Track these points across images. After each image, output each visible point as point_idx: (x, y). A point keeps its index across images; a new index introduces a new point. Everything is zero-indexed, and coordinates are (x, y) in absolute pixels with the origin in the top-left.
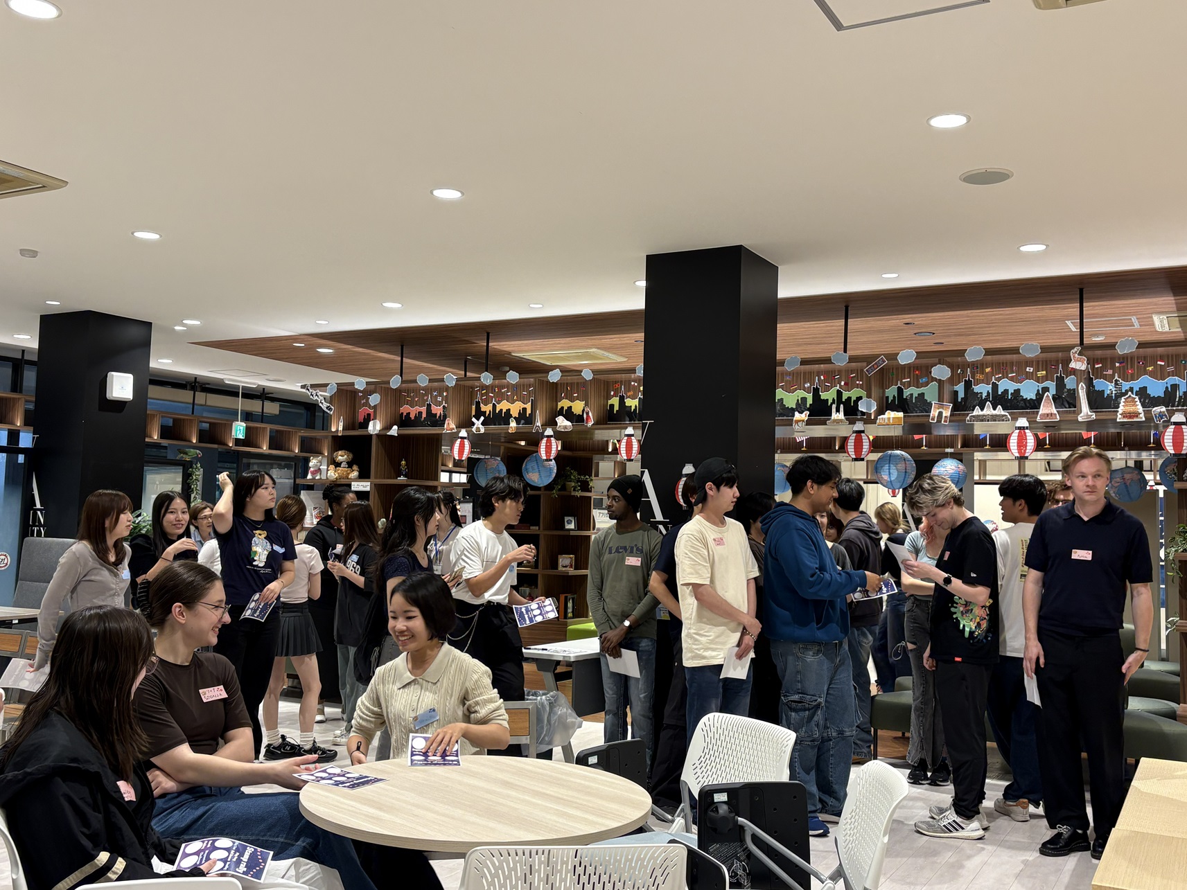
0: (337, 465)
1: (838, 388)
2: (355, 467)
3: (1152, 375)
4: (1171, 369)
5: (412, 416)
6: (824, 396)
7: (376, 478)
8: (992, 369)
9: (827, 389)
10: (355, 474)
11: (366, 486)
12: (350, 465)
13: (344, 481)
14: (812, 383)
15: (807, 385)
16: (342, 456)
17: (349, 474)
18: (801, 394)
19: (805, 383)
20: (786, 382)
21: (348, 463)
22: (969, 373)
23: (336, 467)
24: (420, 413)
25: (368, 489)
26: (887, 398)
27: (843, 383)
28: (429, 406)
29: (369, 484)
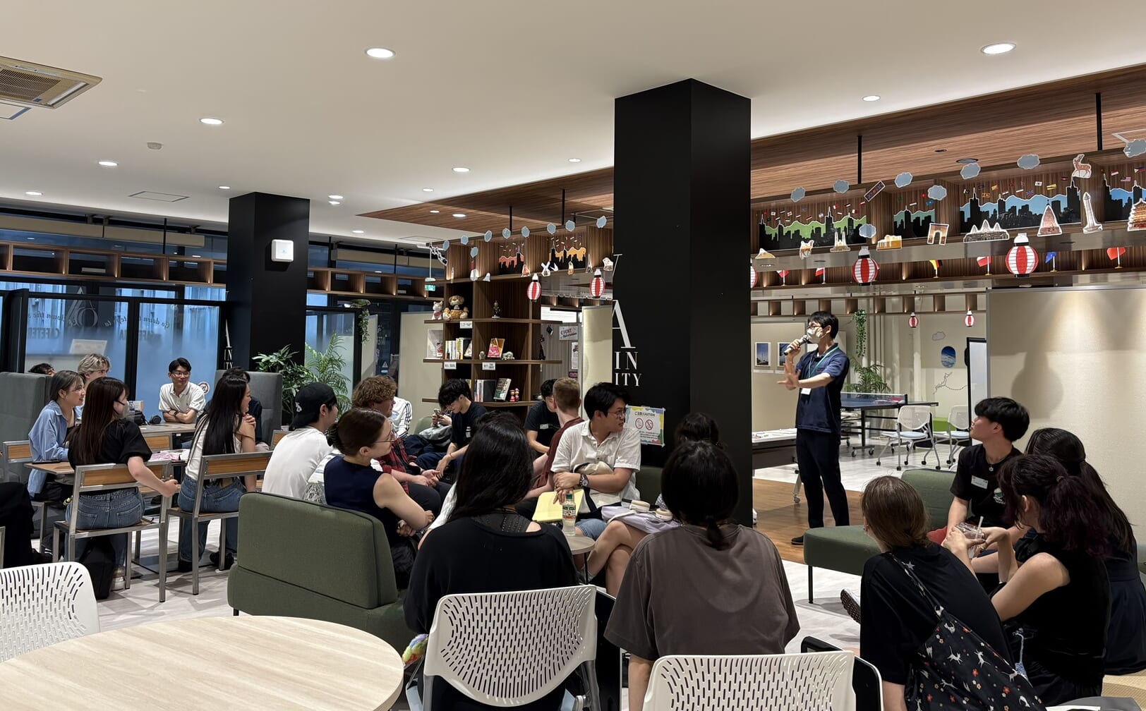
0: (451, 308)
1: (849, 216)
2: (465, 309)
5: (507, 265)
6: (836, 224)
7: (476, 317)
8: (999, 186)
9: (839, 218)
10: (464, 315)
12: (461, 307)
13: (455, 321)
14: (825, 214)
15: (821, 215)
16: (454, 300)
17: (460, 315)
18: (815, 224)
19: (819, 214)
20: (802, 213)
21: (460, 306)
22: (974, 192)
23: (450, 309)
24: (513, 262)
25: (471, 327)
26: (896, 222)
27: (853, 211)
28: (519, 255)
29: (471, 322)
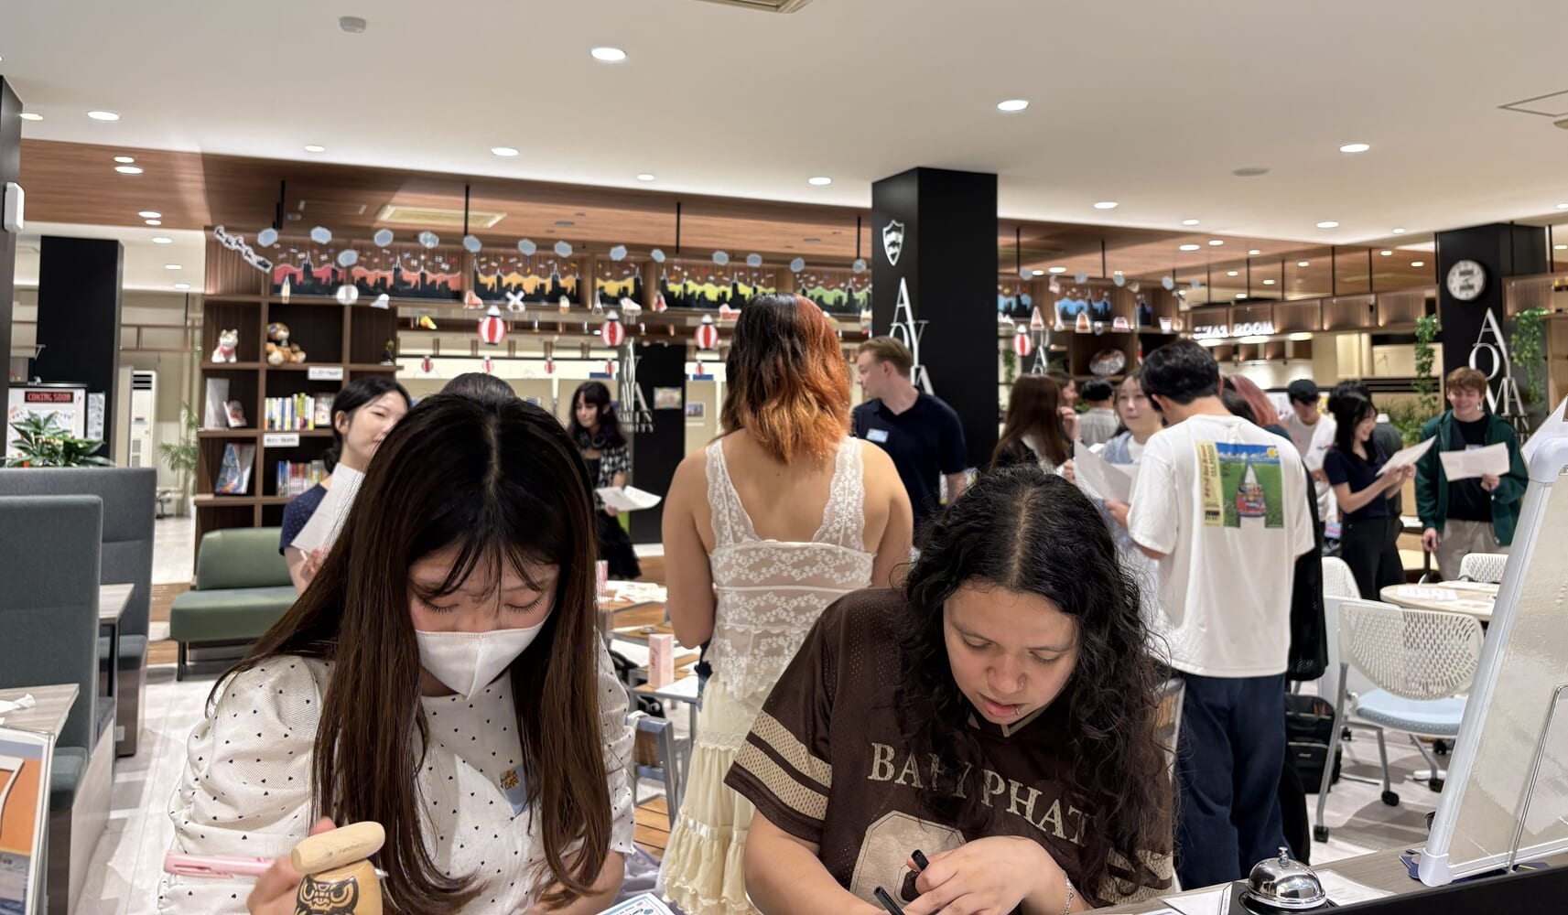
3: (1070, 297)
4: (1079, 295)
5: (371, 282)
6: (857, 295)
7: (352, 361)
9: (858, 290)
10: (305, 356)
11: (336, 373)
12: (291, 343)
13: (294, 366)
14: (847, 284)
15: (842, 285)
17: (296, 356)
18: (838, 292)
19: (840, 282)
20: (825, 281)
25: (338, 377)
28: (397, 271)
29: (340, 370)
